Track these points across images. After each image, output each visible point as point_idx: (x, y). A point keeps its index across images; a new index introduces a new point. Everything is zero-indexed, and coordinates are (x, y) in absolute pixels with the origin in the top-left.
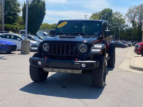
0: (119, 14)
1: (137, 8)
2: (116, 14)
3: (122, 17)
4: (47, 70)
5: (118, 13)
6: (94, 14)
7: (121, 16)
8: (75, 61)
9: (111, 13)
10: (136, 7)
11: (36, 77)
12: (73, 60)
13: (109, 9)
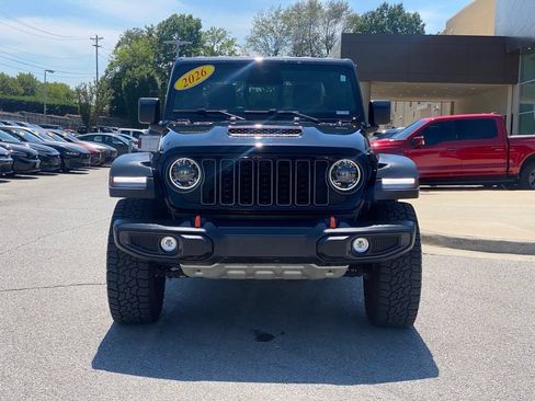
0: (223, 36)
1: (286, 18)
2: (213, 38)
3: (233, 48)
4: (199, 271)
5: (219, 34)
6: (129, 34)
7: (231, 43)
8: (329, 227)
9: (197, 32)
10: (282, 13)
11: (135, 305)
12: (320, 225)
13: (191, 17)
